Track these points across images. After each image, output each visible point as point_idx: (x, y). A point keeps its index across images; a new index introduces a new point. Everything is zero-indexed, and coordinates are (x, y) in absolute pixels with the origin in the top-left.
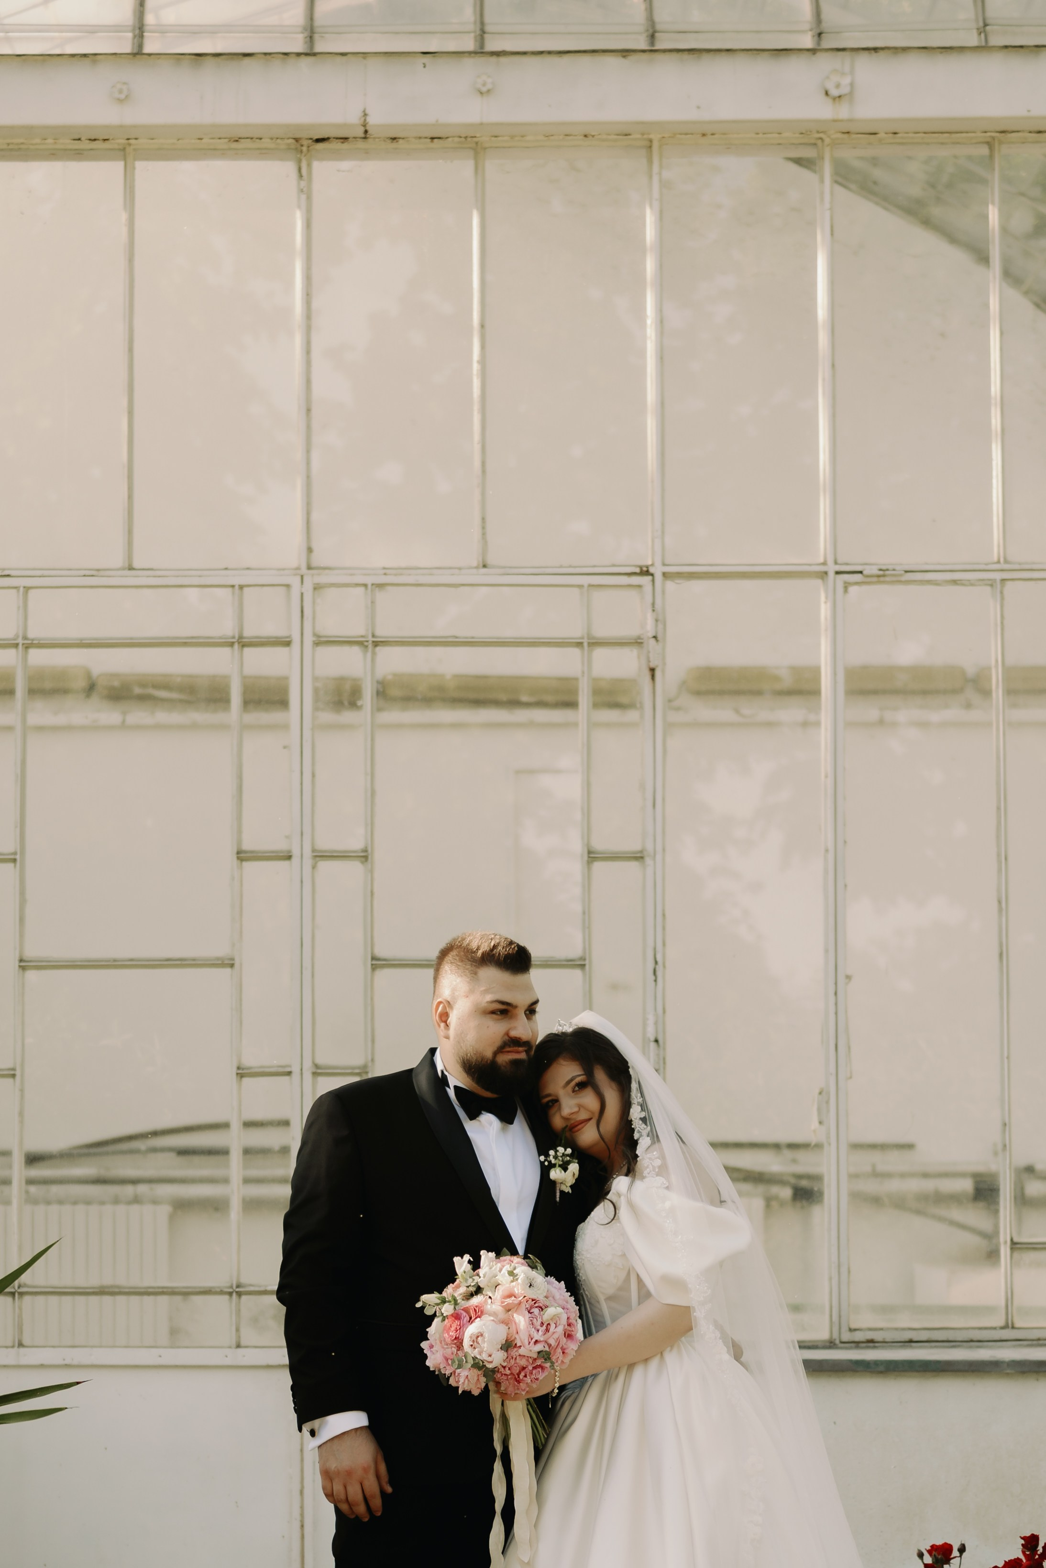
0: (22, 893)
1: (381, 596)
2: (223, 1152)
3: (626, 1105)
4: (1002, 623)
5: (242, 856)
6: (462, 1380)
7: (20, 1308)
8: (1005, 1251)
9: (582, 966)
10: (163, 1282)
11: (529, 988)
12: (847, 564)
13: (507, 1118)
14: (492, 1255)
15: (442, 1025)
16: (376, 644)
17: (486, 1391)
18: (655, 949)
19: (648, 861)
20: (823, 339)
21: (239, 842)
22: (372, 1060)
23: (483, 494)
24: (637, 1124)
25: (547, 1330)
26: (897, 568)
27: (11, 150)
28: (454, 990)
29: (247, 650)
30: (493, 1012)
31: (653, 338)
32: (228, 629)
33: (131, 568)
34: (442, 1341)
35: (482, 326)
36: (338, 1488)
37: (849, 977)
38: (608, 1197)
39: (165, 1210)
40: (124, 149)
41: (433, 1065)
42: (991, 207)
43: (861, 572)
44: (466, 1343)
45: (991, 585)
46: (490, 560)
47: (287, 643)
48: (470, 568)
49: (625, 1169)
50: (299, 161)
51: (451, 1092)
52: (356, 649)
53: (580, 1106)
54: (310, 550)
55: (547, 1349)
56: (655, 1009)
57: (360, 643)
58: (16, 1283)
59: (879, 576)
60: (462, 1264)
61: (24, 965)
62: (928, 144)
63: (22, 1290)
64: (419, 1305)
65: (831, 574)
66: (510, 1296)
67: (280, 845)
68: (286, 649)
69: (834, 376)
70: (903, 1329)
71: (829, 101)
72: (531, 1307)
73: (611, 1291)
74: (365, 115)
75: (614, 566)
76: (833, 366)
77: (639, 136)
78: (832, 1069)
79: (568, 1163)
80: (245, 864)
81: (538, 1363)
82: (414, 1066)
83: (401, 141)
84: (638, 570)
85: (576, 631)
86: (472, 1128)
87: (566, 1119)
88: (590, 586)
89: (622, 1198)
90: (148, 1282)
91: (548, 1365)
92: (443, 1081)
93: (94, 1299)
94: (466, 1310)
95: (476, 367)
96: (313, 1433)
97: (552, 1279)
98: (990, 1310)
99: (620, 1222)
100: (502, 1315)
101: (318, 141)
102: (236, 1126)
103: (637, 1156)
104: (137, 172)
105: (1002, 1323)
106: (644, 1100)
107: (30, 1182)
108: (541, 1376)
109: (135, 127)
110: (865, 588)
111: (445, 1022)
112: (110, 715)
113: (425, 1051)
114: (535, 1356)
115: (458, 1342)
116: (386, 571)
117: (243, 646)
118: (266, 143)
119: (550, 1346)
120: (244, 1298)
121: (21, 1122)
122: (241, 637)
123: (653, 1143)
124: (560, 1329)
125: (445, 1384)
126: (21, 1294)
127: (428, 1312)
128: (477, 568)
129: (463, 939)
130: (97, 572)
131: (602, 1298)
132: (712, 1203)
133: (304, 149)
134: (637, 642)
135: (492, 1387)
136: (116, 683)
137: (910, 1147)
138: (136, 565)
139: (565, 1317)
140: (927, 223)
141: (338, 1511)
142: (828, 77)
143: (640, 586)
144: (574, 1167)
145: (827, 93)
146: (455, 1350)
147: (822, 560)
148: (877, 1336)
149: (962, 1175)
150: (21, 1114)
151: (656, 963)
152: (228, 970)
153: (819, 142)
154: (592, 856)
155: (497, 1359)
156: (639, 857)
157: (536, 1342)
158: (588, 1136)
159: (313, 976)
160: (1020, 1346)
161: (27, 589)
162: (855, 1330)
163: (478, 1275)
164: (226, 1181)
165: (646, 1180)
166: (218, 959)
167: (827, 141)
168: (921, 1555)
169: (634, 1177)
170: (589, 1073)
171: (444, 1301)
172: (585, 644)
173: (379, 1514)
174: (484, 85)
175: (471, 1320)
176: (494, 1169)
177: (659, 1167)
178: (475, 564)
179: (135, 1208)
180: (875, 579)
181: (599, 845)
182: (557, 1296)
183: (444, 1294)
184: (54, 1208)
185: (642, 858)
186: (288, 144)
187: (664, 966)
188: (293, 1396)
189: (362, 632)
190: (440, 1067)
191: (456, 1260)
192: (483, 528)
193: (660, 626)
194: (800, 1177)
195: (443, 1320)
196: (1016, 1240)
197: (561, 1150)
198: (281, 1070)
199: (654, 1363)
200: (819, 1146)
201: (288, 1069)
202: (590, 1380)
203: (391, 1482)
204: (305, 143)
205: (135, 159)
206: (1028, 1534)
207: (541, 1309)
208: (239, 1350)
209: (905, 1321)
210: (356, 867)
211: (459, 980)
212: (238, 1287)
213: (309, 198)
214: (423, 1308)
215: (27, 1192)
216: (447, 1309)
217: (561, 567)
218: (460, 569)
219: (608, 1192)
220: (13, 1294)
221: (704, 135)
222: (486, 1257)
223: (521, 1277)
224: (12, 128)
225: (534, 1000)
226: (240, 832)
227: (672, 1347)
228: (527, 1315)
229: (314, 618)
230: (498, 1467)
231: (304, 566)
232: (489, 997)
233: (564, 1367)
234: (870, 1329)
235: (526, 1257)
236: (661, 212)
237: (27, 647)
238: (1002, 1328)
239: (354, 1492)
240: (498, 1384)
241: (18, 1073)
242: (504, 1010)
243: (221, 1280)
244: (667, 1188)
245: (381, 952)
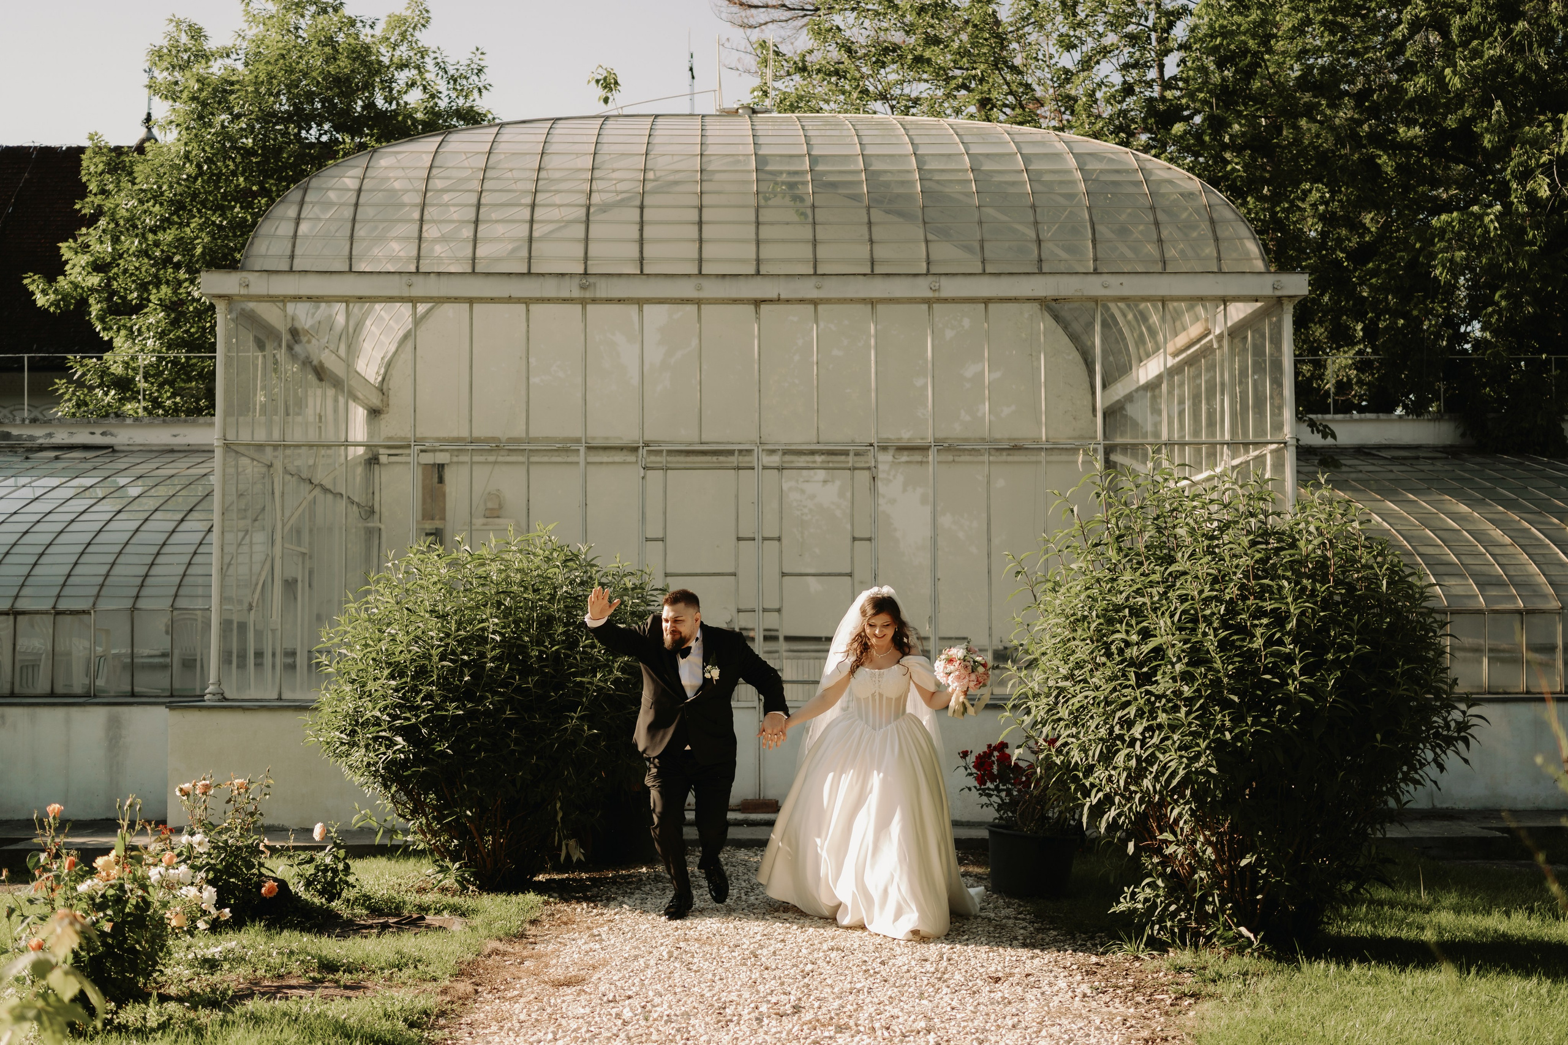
0: (665, 551)
5: (739, 539)
9: (851, 576)
12: (938, 443)
16: (783, 469)
18: (875, 570)
19: (873, 541)
21: (738, 535)
22: (782, 607)
23: (818, 418)
26: (955, 444)
29: (740, 471)
33: (701, 443)
40: (698, 304)
42: (985, 323)
43: (943, 446)
45: (985, 450)
46: (820, 442)
47: (753, 469)
48: (814, 443)
50: (756, 308)
52: (776, 471)
54: (761, 437)
57: (778, 469)
59: (948, 447)
61: (666, 575)
65: (933, 446)
67: (752, 536)
68: (753, 471)
69: (933, 380)
71: (932, 291)
74: (779, 295)
75: (861, 443)
76: (933, 373)
78: (933, 609)
80: (739, 542)
83: (790, 302)
84: (869, 445)
85: (849, 465)
88: (853, 450)
101: (762, 301)
104: (702, 311)
109: (702, 297)
110: (944, 451)
116: (786, 445)
117: (739, 469)
118: (745, 302)
122: (738, 466)
133: (758, 304)
134: (869, 468)
142: (931, 283)
143: (870, 450)
145: (931, 288)
147: (930, 442)
151: (875, 574)
152: (734, 577)
153: (928, 303)
154: (854, 539)
156: (870, 539)
159: (762, 579)
166: (731, 573)
167: (931, 302)
172: (852, 469)
174: (817, 285)
181: (856, 535)
186: (752, 303)
187: (879, 576)
189: (777, 465)
192: (818, 430)
193: (876, 463)
198: (752, 610)
200: (929, 638)
201: (754, 610)
204: (758, 302)
205: (702, 307)
210: (776, 543)
213: (759, 318)
217: (844, 443)
218: (811, 444)
221: (890, 300)
226: (738, 531)
229: (762, 460)
231: (758, 443)
236: (876, 325)
237: (667, 469)
245: (785, 571)
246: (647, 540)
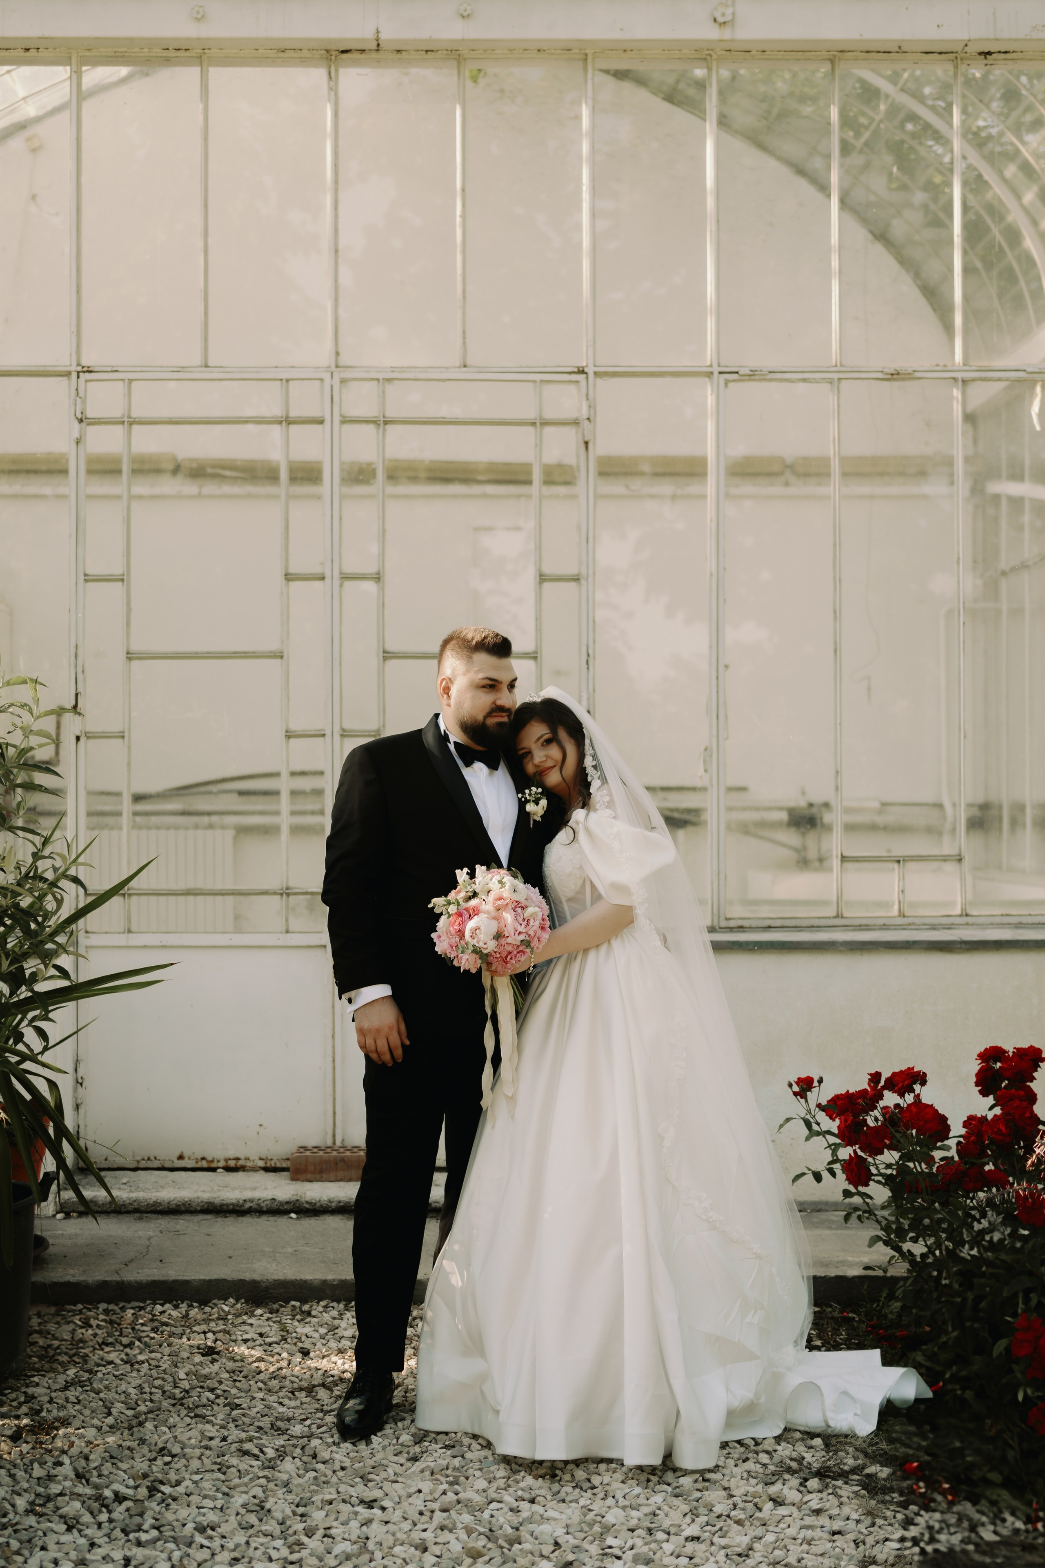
0: (128, 604)
1: (390, 388)
2: (276, 793)
3: (581, 756)
4: (838, 410)
5: (289, 577)
6: (463, 962)
7: (129, 905)
8: (836, 862)
9: (535, 658)
10: (229, 886)
11: (510, 668)
12: (727, 366)
13: (493, 766)
14: (484, 868)
15: (445, 696)
16: (386, 423)
17: (480, 971)
18: (588, 646)
19: (583, 582)
20: (710, 202)
21: (287, 567)
22: (384, 726)
23: (464, 313)
24: (590, 770)
25: (528, 924)
26: (764, 369)
27: (117, 57)
28: (454, 671)
29: (291, 427)
30: (484, 687)
31: (588, 200)
32: (276, 411)
33: (207, 366)
34: (448, 932)
35: (463, 190)
36: (370, 1042)
37: (726, 666)
38: (569, 824)
39: (230, 833)
40: (201, 57)
41: (437, 726)
42: (832, 107)
43: (737, 373)
44: (467, 934)
45: (831, 383)
46: (468, 363)
47: (321, 422)
48: (454, 367)
49: (581, 804)
50: (330, 67)
51: (452, 747)
52: (371, 427)
53: (547, 756)
54: (337, 354)
55: (527, 938)
56: (588, 689)
57: (374, 422)
58: (126, 888)
59: (750, 375)
60: (462, 875)
61: (130, 656)
62: (787, 60)
63: (130, 892)
64: (430, 906)
65: (716, 374)
66: (500, 899)
67: (317, 570)
68: (320, 426)
69: (718, 229)
70: (764, 919)
71: (717, 25)
72: (516, 907)
73: (571, 895)
74: (378, 32)
75: (558, 366)
76: (718, 221)
77: (578, 51)
78: (714, 732)
79: (539, 799)
80: (290, 583)
81: (521, 948)
82: (423, 727)
83: (404, 53)
84: (576, 370)
85: (531, 414)
86: (467, 773)
87: (537, 766)
88: (541, 381)
89: (580, 825)
90: (219, 886)
91: (528, 950)
92: (445, 738)
93: (182, 898)
94: (467, 910)
95: (458, 220)
96: (350, 1001)
97: (529, 886)
98: (825, 903)
99: (579, 843)
100: (494, 913)
101: (343, 52)
102: (285, 775)
103: (591, 794)
104: (210, 74)
105: (834, 914)
106: (595, 752)
107: (136, 814)
108: (523, 959)
109: (208, 39)
110: (740, 384)
111: (448, 694)
112: (191, 488)
113: (431, 715)
114: (519, 943)
115: (461, 933)
116: (393, 369)
117: (289, 424)
118: (305, 53)
119: (529, 936)
120: (291, 897)
121: (129, 770)
122: (287, 417)
123: (603, 784)
124: (537, 923)
125: (450, 965)
126: (130, 895)
127: (437, 911)
128: (459, 367)
129: (461, 632)
130: (182, 369)
131: (564, 899)
132: (646, 828)
133: (333, 58)
134: (576, 423)
135: (484, 967)
136: (194, 465)
137: (743, 789)
138: (210, 364)
139: (540, 914)
140: (762, 147)
141: (367, 1057)
142: (716, 9)
143: (577, 382)
144: (544, 802)
145: (715, 20)
146: (458, 940)
147: (709, 364)
148: (745, 923)
149: (780, 809)
150: (129, 764)
151: (588, 655)
152: (279, 660)
153: (708, 57)
154: (543, 578)
155: (490, 946)
156: (576, 579)
157: (520, 933)
158: (553, 778)
159: (340, 665)
160: (847, 930)
161: (131, 381)
162: (730, 919)
163: (474, 883)
164: (277, 813)
165: (598, 812)
166: (271, 652)
167: (715, 56)
168: (790, 1085)
169: (589, 810)
170: (554, 731)
171: (449, 903)
172: (538, 424)
173: (400, 1061)
174: (465, 10)
175: (470, 917)
176: (484, 804)
177: (608, 802)
178: (458, 364)
179: (210, 832)
180: (747, 378)
181: (547, 570)
182: (534, 899)
183: (449, 897)
184: (153, 832)
185: (578, 579)
186: (321, 55)
187: (594, 658)
188: (335, 973)
189: (376, 414)
190: (442, 728)
191: (458, 872)
192: (464, 338)
193: (592, 411)
194: (672, 810)
195: (449, 917)
196: (844, 854)
197: (534, 789)
198: (317, 733)
199: (604, 948)
200: (704, 789)
201: (323, 732)
202: (555, 961)
203: (409, 1037)
204: (334, 53)
205: (209, 65)
206: (873, 1072)
207: (523, 908)
208: (288, 935)
209: (765, 912)
210: (372, 585)
211: (458, 662)
212: (287, 889)
213: (336, 95)
214: (433, 908)
215: (134, 821)
216: (452, 909)
217: (520, 367)
218: (447, 368)
219: (569, 821)
220: (124, 895)
221: (625, 51)
222: (480, 869)
223: (508, 885)
224: (118, 39)
225: (514, 678)
226: (287, 560)
227: (617, 936)
228: (513, 913)
229: (341, 403)
230: (489, 1026)
231: (333, 365)
232: (481, 676)
233: (538, 951)
234: (740, 919)
235: (509, 869)
236: (594, 108)
237: (131, 424)
238: (835, 917)
239: (382, 1045)
240: (489, 964)
241: (126, 735)
242: (492, 685)
243: (274, 884)
244: (614, 818)
245: (390, 647)
246: (88, 579)
